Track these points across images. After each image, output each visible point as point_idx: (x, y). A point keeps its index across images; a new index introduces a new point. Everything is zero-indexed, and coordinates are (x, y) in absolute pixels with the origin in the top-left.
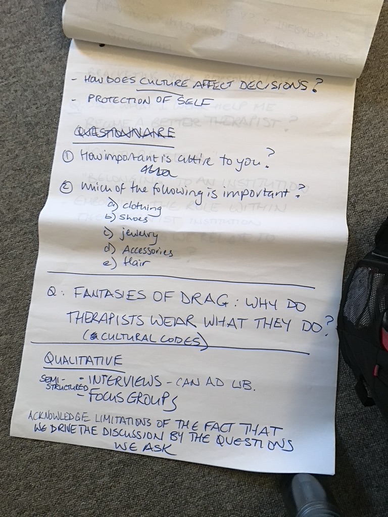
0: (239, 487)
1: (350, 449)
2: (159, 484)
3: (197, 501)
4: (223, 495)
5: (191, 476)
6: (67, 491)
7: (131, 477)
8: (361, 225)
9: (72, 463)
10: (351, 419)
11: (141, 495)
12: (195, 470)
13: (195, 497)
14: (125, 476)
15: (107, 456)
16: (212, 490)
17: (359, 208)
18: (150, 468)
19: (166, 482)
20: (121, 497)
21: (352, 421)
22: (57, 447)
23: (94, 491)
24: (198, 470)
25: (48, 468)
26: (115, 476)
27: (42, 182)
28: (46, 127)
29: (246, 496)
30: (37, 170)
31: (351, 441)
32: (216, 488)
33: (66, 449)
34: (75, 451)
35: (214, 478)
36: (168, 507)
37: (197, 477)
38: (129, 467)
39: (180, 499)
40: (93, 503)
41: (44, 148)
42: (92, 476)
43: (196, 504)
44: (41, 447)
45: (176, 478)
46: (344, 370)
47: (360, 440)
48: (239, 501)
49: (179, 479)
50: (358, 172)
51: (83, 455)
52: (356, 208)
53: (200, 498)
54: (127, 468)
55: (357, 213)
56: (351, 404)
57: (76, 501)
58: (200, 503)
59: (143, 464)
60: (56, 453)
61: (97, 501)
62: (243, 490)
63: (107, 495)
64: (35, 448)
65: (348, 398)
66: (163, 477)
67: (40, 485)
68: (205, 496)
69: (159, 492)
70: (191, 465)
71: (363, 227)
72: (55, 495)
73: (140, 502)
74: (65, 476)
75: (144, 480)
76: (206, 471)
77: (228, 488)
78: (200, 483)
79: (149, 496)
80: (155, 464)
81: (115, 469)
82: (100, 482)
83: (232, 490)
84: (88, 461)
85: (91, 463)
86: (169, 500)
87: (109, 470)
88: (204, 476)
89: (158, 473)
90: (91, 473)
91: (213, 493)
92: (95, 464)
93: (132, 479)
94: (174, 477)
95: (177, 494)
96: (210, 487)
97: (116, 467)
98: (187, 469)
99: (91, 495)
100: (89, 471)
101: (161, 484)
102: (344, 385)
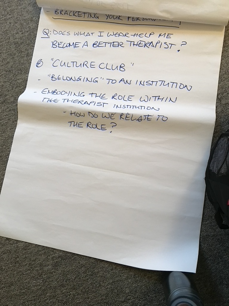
0: (134, 278)
1: (209, 258)
2: (83, 272)
3: (107, 285)
4: (124, 282)
5: (104, 269)
6: (24, 273)
7: (65, 267)
8: (224, 113)
9: (29, 256)
10: (211, 239)
11: (71, 279)
12: (107, 265)
13: (106, 283)
14: (61, 266)
15: (51, 253)
16: (117, 279)
17: (223, 102)
18: (78, 262)
19: (88, 271)
20: (58, 279)
21: (212, 240)
22: (20, 244)
23: (42, 274)
24: (109, 265)
25: (14, 258)
26: (56, 265)
27: (22, 79)
28: (27, 45)
29: (139, 284)
30: (20, 72)
31: (210, 253)
32: (120, 278)
33: (26, 246)
34: (32, 248)
35: (119, 271)
36: (88, 287)
37: (108, 270)
38: (65, 260)
39: (96, 284)
40: (41, 282)
41: (25, 58)
42: (41, 265)
43: (106, 287)
44: (11, 244)
45: (94, 269)
46: (208, 206)
47: (217, 253)
48: (134, 287)
49: (96, 270)
50: (224, 79)
51: (36, 251)
52: (221, 102)
53: (109, 284)
54: (63, 261)
55: (222, 105)
56: (212, 229)
57: (30, 280)
58: (109, 287)
59: (74, 259)
60: (20, 249)
61: (43, 281)
62: (137, 280)
63: (50, 277)
64: (7, 245)
65: (210, 225)
66: (86, 268)
67: (8, 268)
68: (112, 282)
69: (82, 278)
70: (105, 262)
71: (226, 114)
72: (17, 275)
73: (70, 283)
74: (24, 264)
75: (74, 269)
76: (114, 266)
77: (127, 278)
78: (109, 274)
79: (76, 280)
80: (81, 260)
81: (55, 261)
82: (46, 269)
83: (130, 280)
84: (39, 255)
85: (41, 256)
86: (89, 283)
87: (52, 261)
88: (112, 270)
89: (83, 266)
90: (40, 262)
91: (117, 281)
92: (43, 257)
93: (66, 268)
94: (93, 269)
95: (94, 280)
96: (116, 277)
97: (57, 260)
98: (102, 265)
99: (40, 276)
100: (39, 262)
101: (84, 273)
102: (208, 216)
